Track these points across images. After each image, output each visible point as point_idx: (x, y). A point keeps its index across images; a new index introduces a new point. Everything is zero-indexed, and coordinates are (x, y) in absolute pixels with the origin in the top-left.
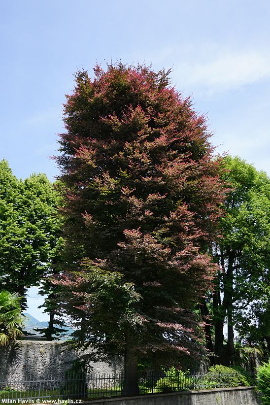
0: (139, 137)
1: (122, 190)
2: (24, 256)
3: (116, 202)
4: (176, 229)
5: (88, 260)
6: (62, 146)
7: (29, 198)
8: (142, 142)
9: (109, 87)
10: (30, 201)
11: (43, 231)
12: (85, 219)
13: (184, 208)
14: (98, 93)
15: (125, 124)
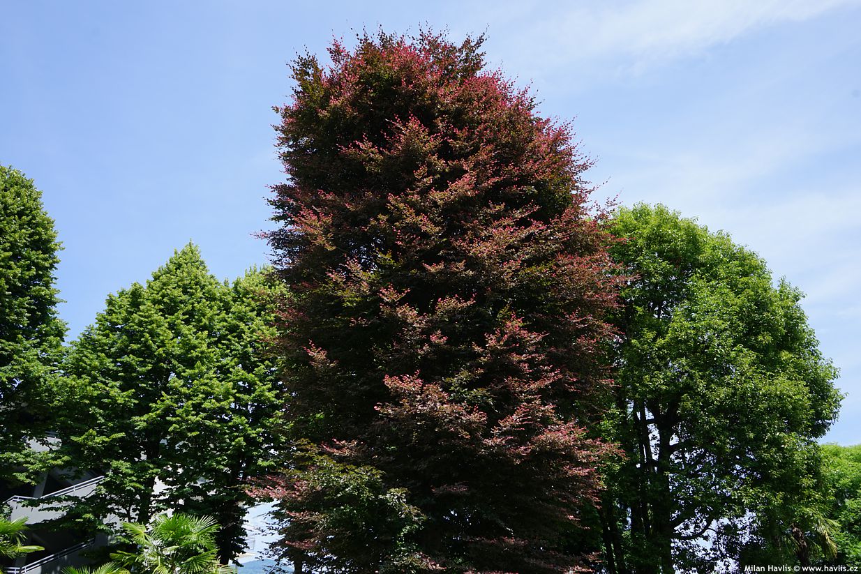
0: (419, 181)
1: (381, 293)
2: (232, 440)
3: (375, 320)
4: (499, 369)
5: (309, 443)
6: (277, 210)
7: (241, 319)
8: (424, 192)
9: (357, 84)
10: (242, 325)
11: (270, 386)
12: (312, 359)
13: (515, 324)
14: (337, 97)
15: (390, 157)
